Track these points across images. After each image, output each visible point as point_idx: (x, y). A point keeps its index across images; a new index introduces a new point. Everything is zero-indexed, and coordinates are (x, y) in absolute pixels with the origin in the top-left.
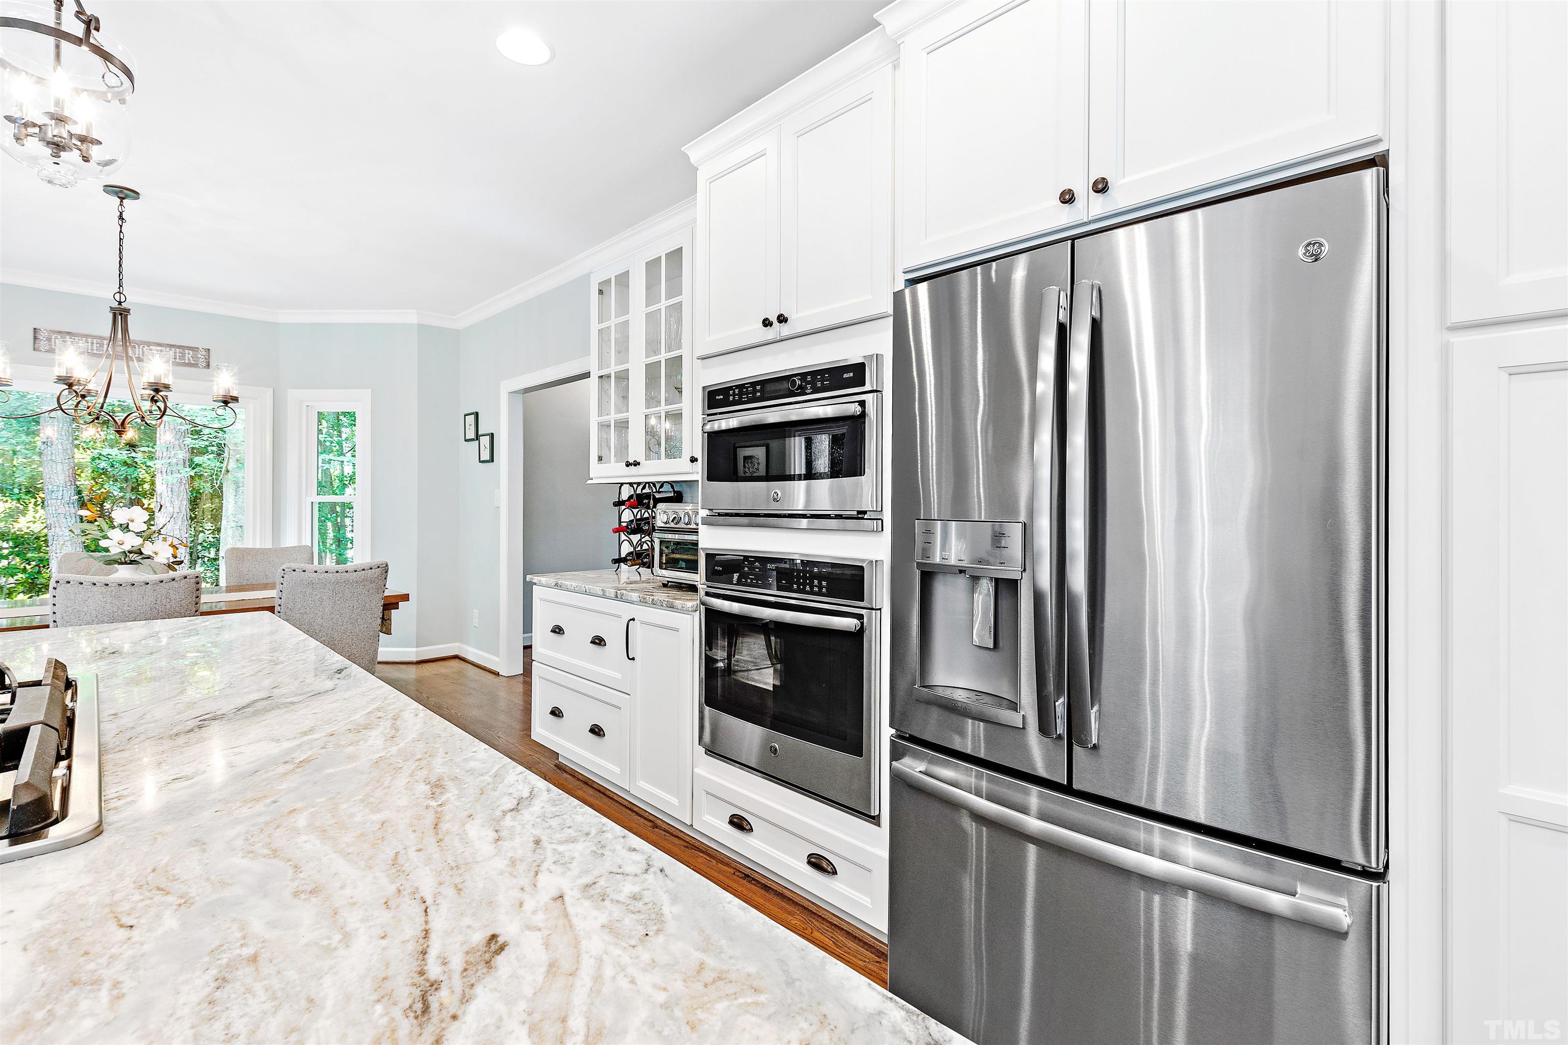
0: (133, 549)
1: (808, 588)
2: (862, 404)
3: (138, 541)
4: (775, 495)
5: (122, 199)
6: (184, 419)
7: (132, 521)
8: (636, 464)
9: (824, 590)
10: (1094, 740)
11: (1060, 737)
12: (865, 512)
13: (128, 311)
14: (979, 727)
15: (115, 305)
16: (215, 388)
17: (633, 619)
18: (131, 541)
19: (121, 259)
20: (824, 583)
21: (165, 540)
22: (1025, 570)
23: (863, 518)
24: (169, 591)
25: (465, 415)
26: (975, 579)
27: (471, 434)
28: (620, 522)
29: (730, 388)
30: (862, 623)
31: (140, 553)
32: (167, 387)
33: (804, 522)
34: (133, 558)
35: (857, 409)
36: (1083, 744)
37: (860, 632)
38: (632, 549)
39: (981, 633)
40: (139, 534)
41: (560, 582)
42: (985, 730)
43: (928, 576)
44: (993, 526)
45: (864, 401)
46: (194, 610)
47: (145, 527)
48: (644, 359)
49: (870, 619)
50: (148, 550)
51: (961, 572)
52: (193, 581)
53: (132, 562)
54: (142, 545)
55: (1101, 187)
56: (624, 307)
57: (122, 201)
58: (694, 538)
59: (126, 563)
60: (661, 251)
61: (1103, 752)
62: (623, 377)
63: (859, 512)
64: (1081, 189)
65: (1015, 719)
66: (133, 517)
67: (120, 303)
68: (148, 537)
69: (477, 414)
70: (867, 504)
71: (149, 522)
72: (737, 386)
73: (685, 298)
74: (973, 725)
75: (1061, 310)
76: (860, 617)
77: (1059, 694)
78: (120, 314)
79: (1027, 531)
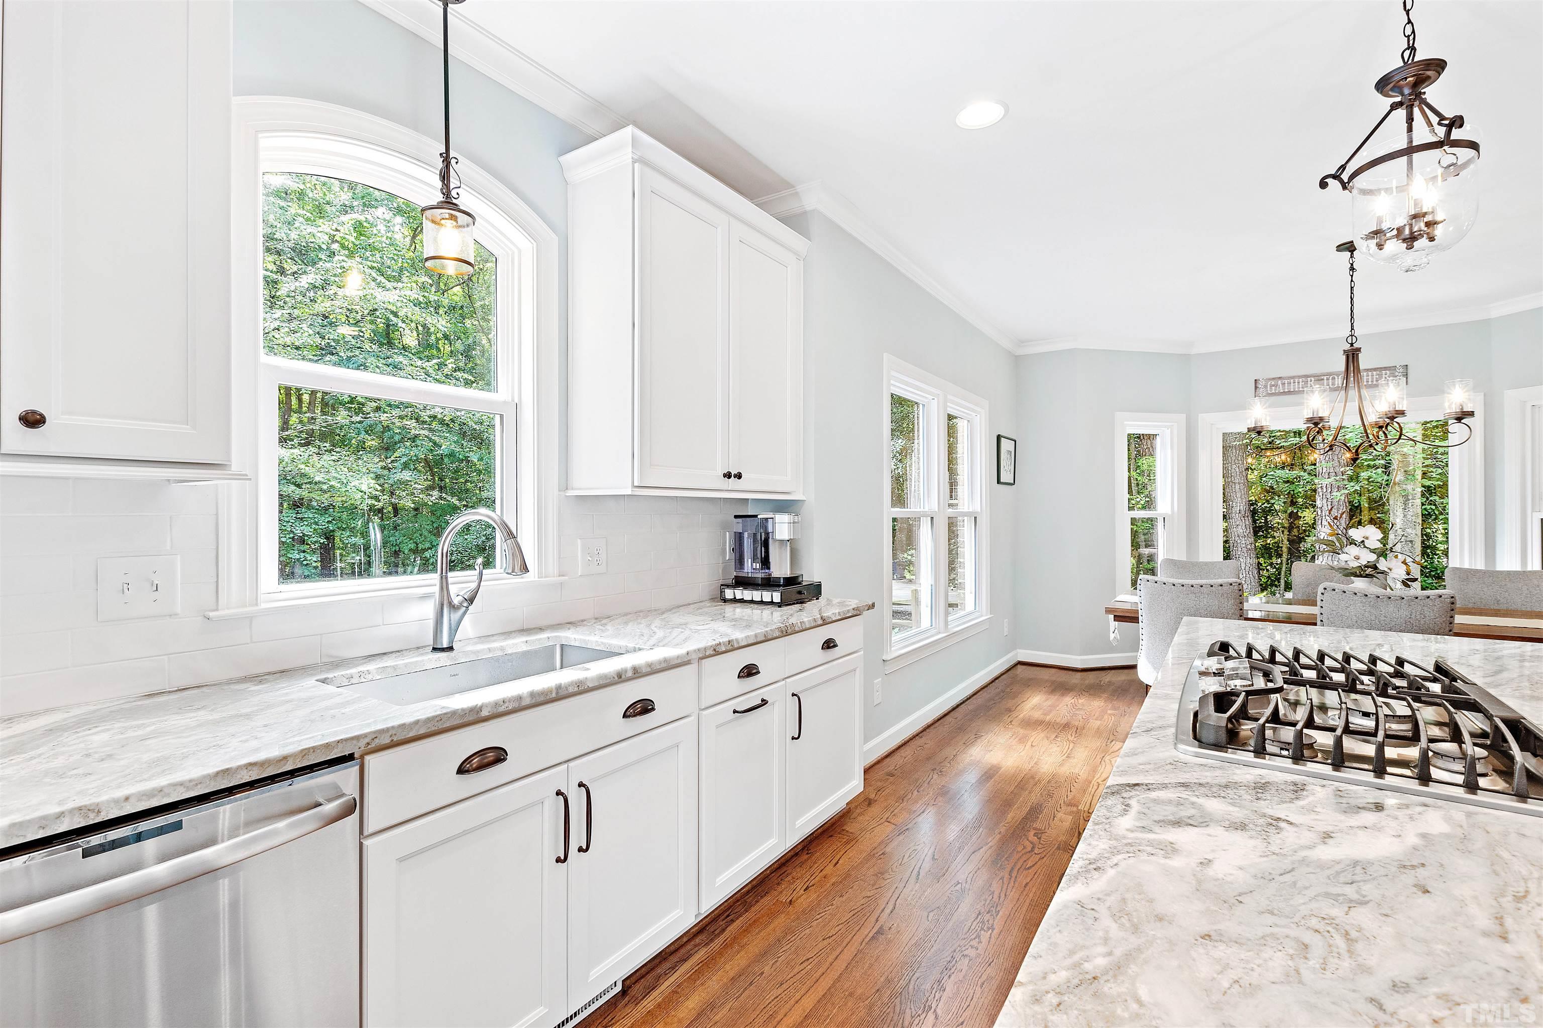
0: (1369, 564)
3: (1372, 557)
5: (1352, 251)
6: (1414, 441)
7: (1367, 538)
13: (1359, 350)
15: (1348, 347)
16: (1447, 405)
18: (1369, 557)
19: (1352, 305)
21: (1396, 557)
24: (1424, 608)
31: (1375, 567)
32: (1402, 413)
34: (1369, 571)
40: (1373, 551)
46: (1448, 629)
47: (1379, 545)
50: (1382, 565)
52: (1449, 600)
53: (1367, 576)
54: (1377, 560)
57: (1352, 254)
59: (1361, 576)
66: (1367, 535)
67: (1352, 345)
68: (1382, 553)
71: (1384, 541)
78: (1352, 355)
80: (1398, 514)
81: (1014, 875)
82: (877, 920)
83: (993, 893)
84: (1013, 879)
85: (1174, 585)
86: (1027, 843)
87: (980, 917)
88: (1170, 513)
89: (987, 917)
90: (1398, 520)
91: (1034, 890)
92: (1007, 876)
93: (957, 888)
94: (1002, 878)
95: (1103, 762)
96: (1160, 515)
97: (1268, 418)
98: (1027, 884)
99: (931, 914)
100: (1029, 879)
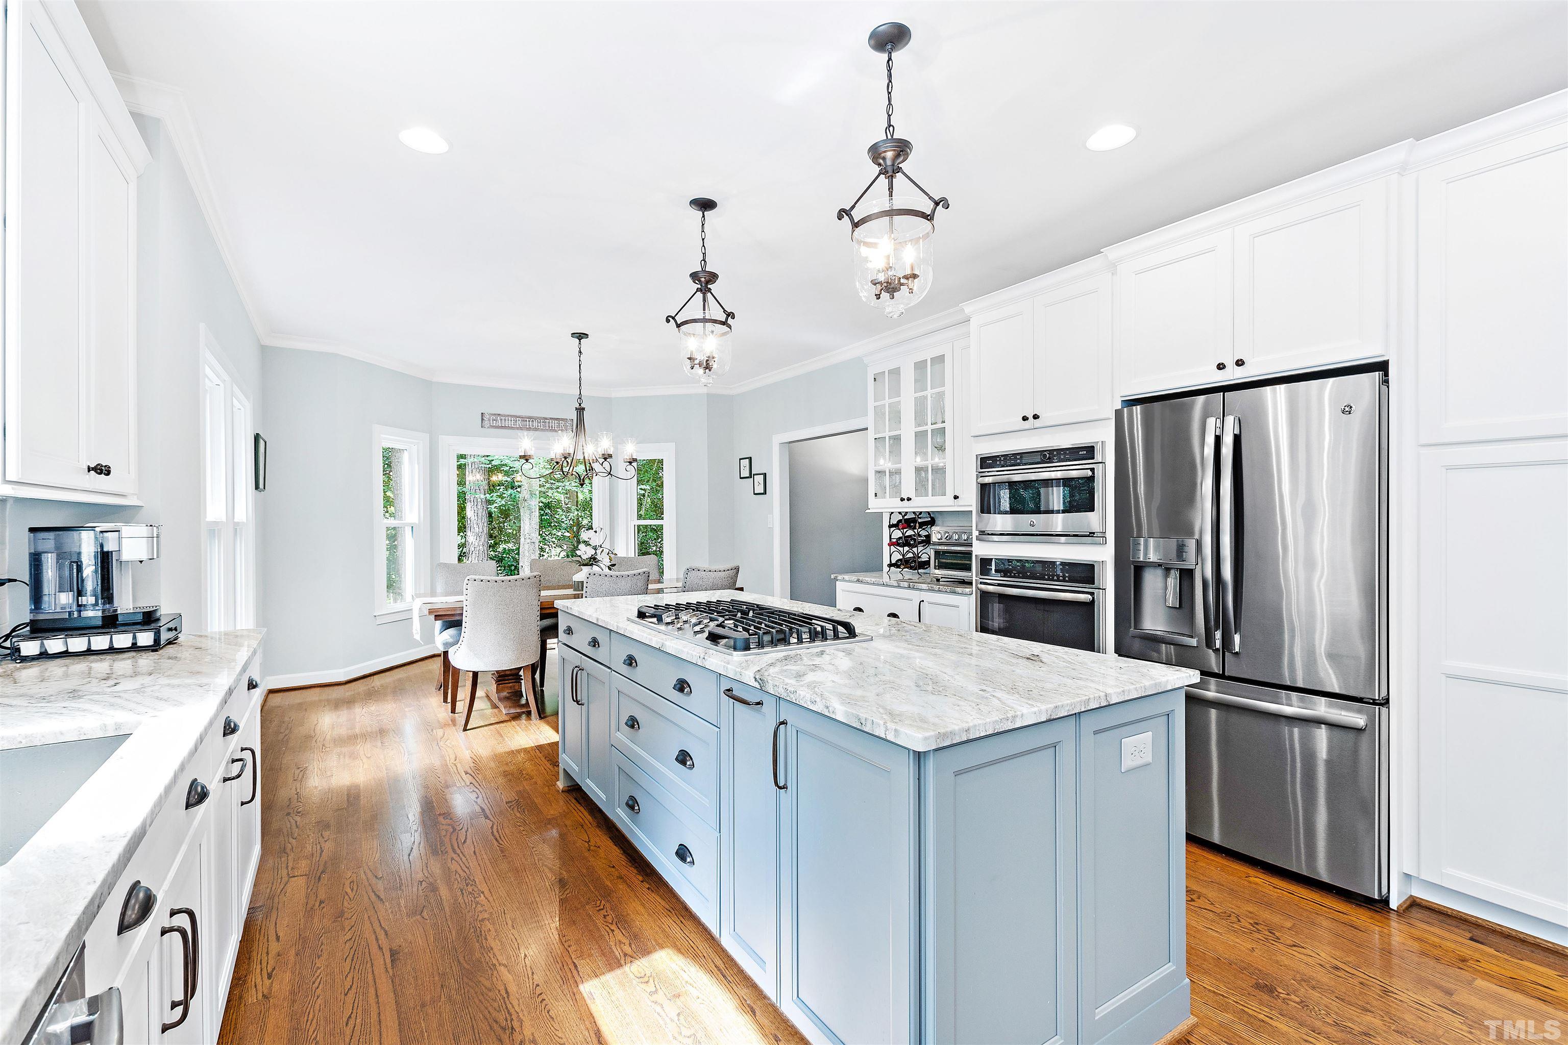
0: (592, 556)
1: (1055, 578)
2: (1092, 470)
4: (1032, 523)
5: (580, 340)
7: (590, 539)
8: (909, 499)
9: (1067, 579)
10: (1237, 650)
11: (1218, 650)
12: (1094, 533)
13: (584, 409)
14: (1170, 648)
15: (577, 406)
17: (923, 601)
18: (591, 552)
20: (1067, 575)
22: (1197, 564)
23: (1092, 536)
25: (740, 459)
26: (1168, 570)
27: (745, 473)
28: (891, 538)
29: (998, 456)
30: (1093, 598)
31: (595, 559)
33: (1063, 539)
34: (592, 561)
35: (1090, 473)
36: (1230, 651)
37: (1093, 602)
38: (901, 557)
39: (1172, 599)
41: (861, 578)
42: (1174, 649)
43: (1139, 569)
44: (1178, 541)
45: (1094, 468)
48: (914, 429)
49: (1099, 594)
50: (599, 556)
51: (1159, 565)
53: (591, 564)
55: (1240, 363)
56: (896, 391)
58: (968, 549)
59: (587, 565)
60: (928, 355)
61: (1241, 656)
62: (897, 439)
63: (1090, 533)
64: (1230, 364)
65: (1194, 642)
66: (590, 537)
67: (580, 404)
69: (750, 459)
70: (1096, 527)
72: (1002, 456)
73: (947, 388)
74: (1166, 648)
75: (1218, 429)
76: (1092, 594)
77: (1217, 628)
78: (580, 412)
79: (1199, 544)
80: (526, 522)
81: (459, 851)
82: (380, 948)
83: (456, 872)
84: (461, 855)
85: (496, 582)
86: (445, 827)
87: (464, 892)
88: (417, 522)
89: (470, 889)
90: (526, 527)
91: (483, 852)
92: (455, 856)
93: (424, 886)
94: (452, 859)
95: (441, 748)
96: (408, 524)
97: (533, 449)
98: (474, 852)
99: (425, 914)
100: (473, 847)
